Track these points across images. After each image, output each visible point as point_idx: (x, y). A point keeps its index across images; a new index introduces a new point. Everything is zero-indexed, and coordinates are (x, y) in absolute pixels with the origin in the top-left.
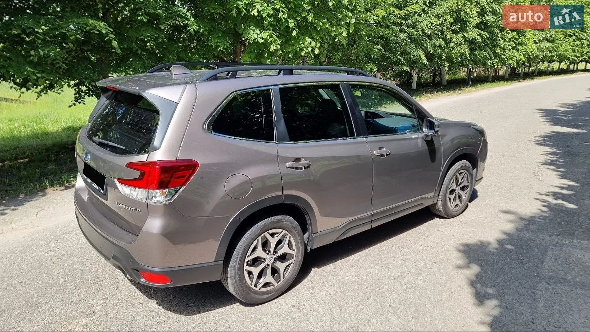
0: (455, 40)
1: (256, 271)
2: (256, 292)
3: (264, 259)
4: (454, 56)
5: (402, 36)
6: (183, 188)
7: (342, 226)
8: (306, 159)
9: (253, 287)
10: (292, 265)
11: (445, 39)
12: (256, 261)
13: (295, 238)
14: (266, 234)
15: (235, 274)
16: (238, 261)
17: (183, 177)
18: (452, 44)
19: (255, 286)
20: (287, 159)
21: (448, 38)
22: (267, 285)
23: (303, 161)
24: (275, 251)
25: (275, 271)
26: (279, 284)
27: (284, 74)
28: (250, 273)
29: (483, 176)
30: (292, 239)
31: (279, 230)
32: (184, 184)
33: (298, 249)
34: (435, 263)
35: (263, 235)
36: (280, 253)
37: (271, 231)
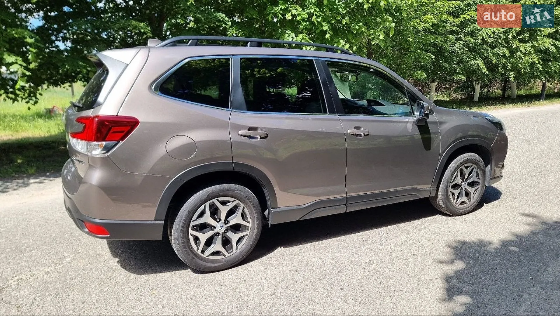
0: (522, 49)
1: (203, 237)
2: (202, 259)
3: (215, 227)
4: (521, 66)
5: (458, 45)
6: (121, 143)
7: (307, 205)
8: (263, 129)
9: (199, 252)
10: (246, 238)
11: (509, 47)
12: (203, 227)
13: (249, 209)
14: (215, 201)
15: (178, 236)
16: (181, 223)
17: (122, 132)
18: (519, 54)
19: (203, 252)
21: (515, 46)
22: (216, 253)
23: (259, 131)
24: (226, 221)
25: (226, 242)
26: (230, 254)
27: (250, 46)
28: (196, 238)
29: (503, 174)
30: (246, 210)
31: (232, 199)
32: (122, 139)
33: (253, 222)
34: (414, 255)
35: (211, 201)
36: (232, 223)
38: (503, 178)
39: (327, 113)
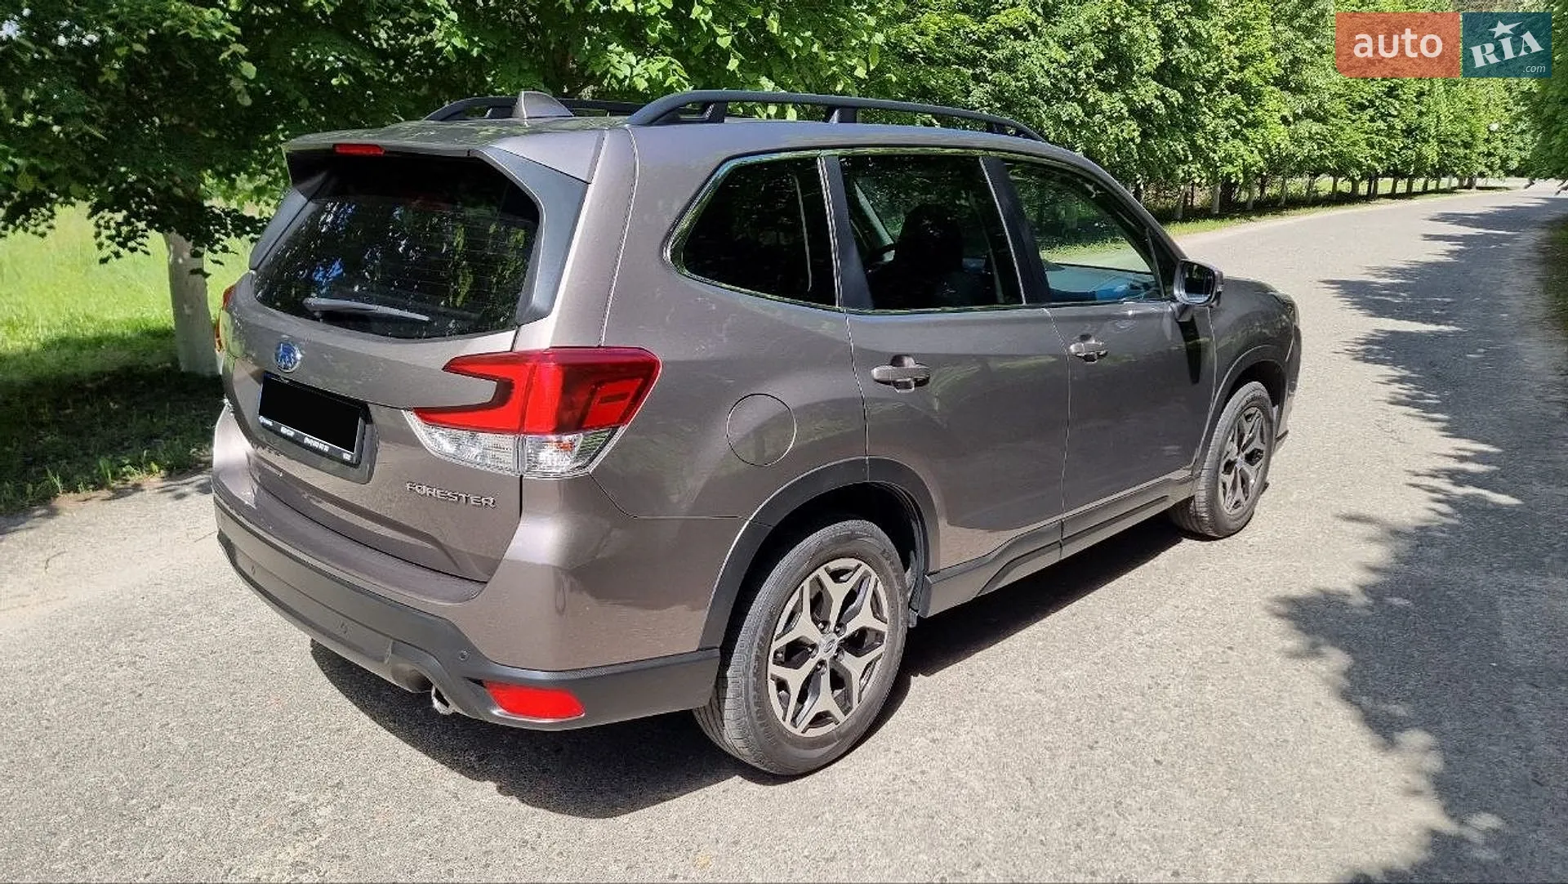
0: (1105, 107)
1: (795, 678)
2: (796, 741)
3: (814, 646)
4: (1103, 149)
5: (978, 93)
6: (621, 430)
7: (996, 553)
8: (918, 358)
9: (787, 725)
10: (879, 663)
11: (1082, 102)
12: (796, 652)
13: (888, 584)
14: (821, 572)
15: (747, 686)
16: (755, 649)
17: (623, 396)
18: (1098, 118)
19: (794, 722)
20: (874, 358)
21: (1091, 100)
22: (820, 719)
23: (909, 363)
24: (840, 624)
25: (839, 681)
26: (848, 716)
27: (841, 121)
28: (782, 685)
29: (1288, 428)
30: (880, 588)
31: (851, 563)
32: (623, 420)
33: (894, 616)
34: (1231, 648)
35: (814, 574)
36: (852, 627)
37: (834, 565)
38: (1289, 436)
39: (1022, 303)
